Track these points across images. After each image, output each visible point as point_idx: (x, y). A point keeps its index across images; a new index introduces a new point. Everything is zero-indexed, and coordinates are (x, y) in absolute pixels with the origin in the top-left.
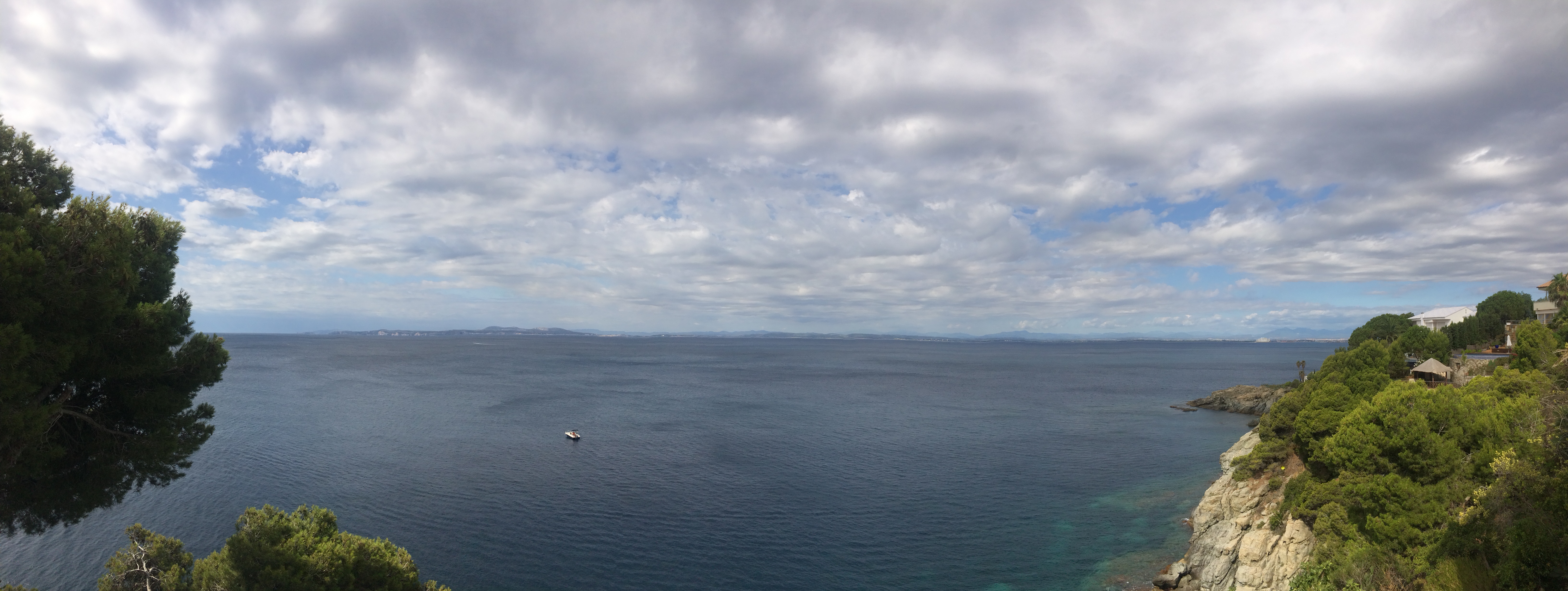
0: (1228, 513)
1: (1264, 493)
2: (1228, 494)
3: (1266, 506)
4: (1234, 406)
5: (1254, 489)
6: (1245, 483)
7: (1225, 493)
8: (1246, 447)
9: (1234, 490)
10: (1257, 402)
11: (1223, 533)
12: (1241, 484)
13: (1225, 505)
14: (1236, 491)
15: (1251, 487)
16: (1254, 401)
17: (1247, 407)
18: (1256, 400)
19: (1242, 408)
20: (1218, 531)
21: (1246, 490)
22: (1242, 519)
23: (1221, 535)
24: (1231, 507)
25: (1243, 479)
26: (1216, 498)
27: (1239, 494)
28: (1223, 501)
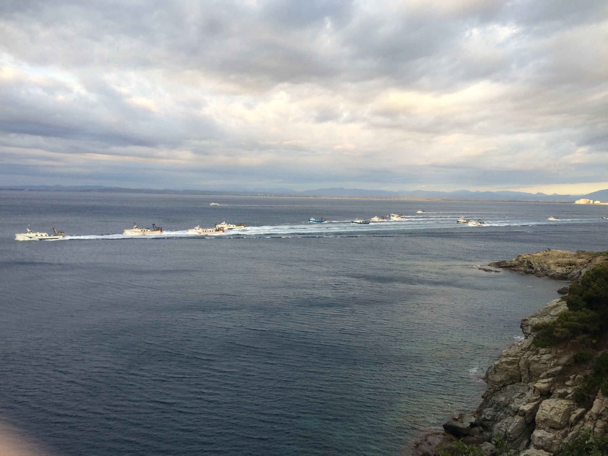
0: (525, 376)
1: (570, 363)
2: (528, 358)
3: (571, 377)
4: (542, 271)
5: (557, 357)
6: (547, 349)
7: (524, 356)
8: (552, 314)
9: (534, 355)
10: (570, 268)
11: (518, 394)
12: (542, 350)
13: (523, 368)
14: (536, 356)
15: (554, 355)
16: (567, 267)
17: (558, 273)
18: (569, 267)
19: (553, 273)
20: (514, 392)
21: (549, 357)
22: (541, 384)
23: (516, 396)
24: (529, 371)
25: (545, 345)
26: (514, 360)
27: (540, 360)
28: (522, 363)
